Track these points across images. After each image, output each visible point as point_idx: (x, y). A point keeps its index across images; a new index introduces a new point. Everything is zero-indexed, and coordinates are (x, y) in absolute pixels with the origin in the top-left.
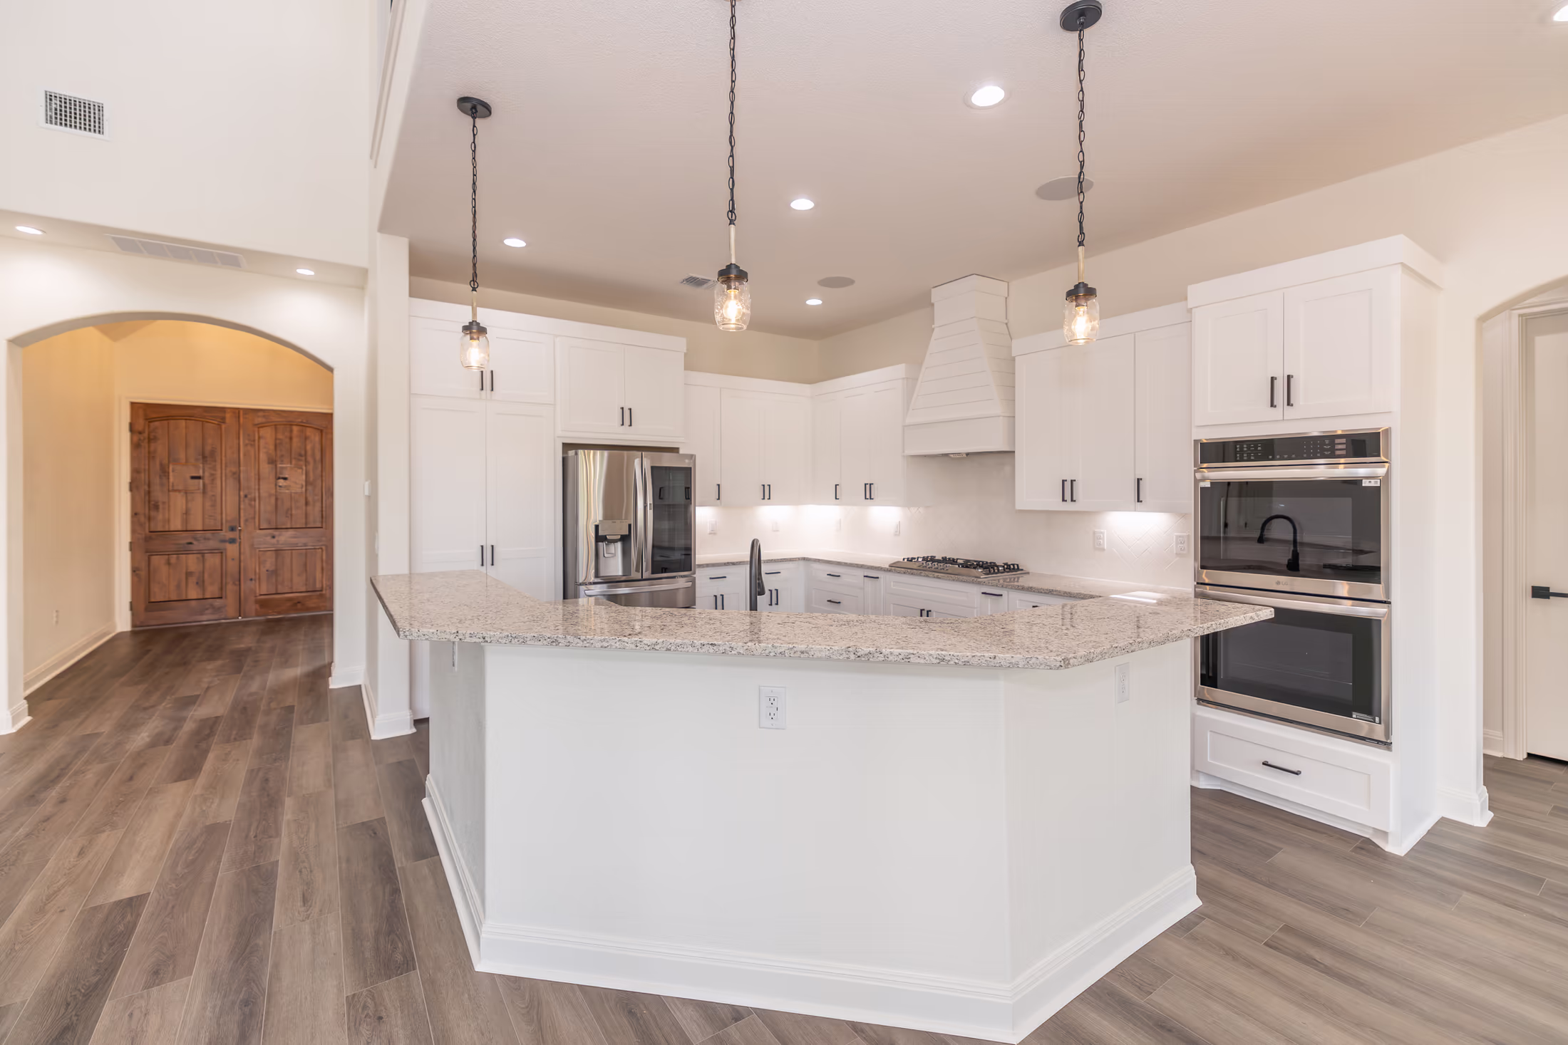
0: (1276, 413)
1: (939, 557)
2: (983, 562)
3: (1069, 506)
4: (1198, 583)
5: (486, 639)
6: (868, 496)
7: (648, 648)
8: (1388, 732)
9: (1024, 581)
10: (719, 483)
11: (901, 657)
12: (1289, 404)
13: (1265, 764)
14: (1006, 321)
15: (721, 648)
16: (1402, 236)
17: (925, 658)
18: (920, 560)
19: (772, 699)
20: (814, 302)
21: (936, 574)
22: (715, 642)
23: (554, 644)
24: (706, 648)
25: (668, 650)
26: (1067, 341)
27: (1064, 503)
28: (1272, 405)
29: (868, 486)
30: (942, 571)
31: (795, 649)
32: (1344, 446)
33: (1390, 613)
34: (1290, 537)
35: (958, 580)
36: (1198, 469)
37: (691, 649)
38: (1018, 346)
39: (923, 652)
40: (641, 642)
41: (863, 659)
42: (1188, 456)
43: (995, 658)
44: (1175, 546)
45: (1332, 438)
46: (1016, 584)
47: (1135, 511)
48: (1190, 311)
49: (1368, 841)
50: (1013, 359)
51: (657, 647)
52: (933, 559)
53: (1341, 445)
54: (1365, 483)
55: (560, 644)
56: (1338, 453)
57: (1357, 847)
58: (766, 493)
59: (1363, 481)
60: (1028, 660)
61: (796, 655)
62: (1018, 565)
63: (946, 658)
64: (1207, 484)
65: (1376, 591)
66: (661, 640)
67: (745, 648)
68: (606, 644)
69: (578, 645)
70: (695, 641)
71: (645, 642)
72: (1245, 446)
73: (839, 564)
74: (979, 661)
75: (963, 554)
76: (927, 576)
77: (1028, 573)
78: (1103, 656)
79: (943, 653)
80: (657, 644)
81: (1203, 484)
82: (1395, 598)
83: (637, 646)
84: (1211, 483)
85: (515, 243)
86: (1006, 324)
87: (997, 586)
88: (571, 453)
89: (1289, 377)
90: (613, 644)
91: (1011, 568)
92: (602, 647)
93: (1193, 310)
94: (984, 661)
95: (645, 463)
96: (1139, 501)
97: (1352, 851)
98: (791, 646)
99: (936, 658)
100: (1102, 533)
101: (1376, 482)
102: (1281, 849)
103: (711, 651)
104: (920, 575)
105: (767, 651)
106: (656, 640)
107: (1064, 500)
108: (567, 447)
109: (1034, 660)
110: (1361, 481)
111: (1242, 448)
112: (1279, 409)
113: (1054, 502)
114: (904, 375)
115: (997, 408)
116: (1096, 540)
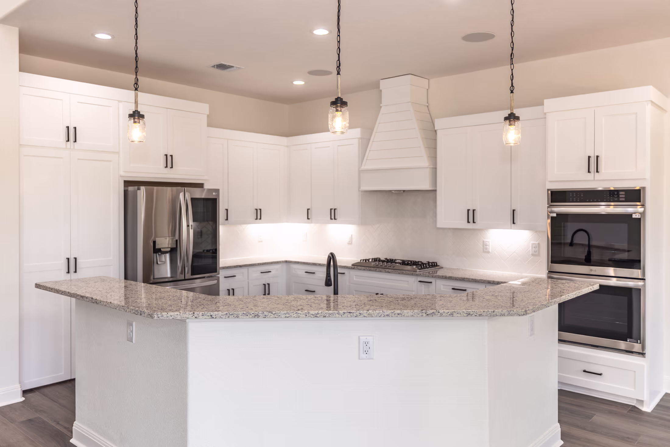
0: (590, 176)
1: (382, 259)
2: (413, 261)
3: (471, 226)
4: (549, 272)
5: (213, 316)
6: (333, 217)
7: (313, 316)
8: (643, 348)
9: (440, 273)
10: (227, 208)
11: (449, 314)
12: (597, 172)
13: (585, 371)
14: (428, 105)
15: (354, 314)
16: (651, 87)
17: (460, 314)
18: (370, 260)
19: (367, 343)
20: (299, 83)
21: (387, 270)
22: (352, 311)
23: (256, 317)
24: (346, 315)
25: (324, 317)
26: (505, 143)
27: (469, 223)
28: (589, 172)
29: (333, 211)
30: (390, 268)
31: (394, 312)
32: (624, 196)
33: (644, 286)
34: (587, 243)
35: (403, 273)
36: (550, 206)
37: (337, 315)
38: (439, 124)
39: (459, 311)
40: (309, 313)
41: (430, 316)
42: (544, 199)
43: (494, 312)
44: (531, 250)
45: (618, 191)
46: (435, 275)
47: (511, 229)
48: (545, 114)
49: (634, 407)
50: (436, 131)
51: (318, 316)
52: (380, 260)
53: (622, 195)
54: (635, 216)
55: (260, 317)
56: (621, 199)
57: (630, 410)
58: (258, 215)
59: (633, 215)
60: (509, 312)
61: (395, 316)
62: (436, 263)
63: (471, 313)
64: (555, 215)
65: (636, 273)
66: (320, 312)
67: (368, 313)
68: (287, 315)
69: (271, 317)
70: (340, 311)
71: (311, 313)
72: (574, 194)
73: (314, 264)
74: (487, 314)
75: (399, 256)
76: (381, 271)
77: (442, 268)
78: (538, 309)
79: (469, 310)
80: (318, 313)
81: (552, 215)
82: (648, 277)
83: (306, 316)
84: (557, 214)
85: (103, 36)
86: (427, 106)
87: (428, 276)
88: (131, 189)
89: (597, 157)
90: (292, 315)
91: (434, 265)
92: (285, 317)
93: (547, 114)
94: (488, 314)
95: (187, 196)
96: (514, 223)
97: (628, 412)
98: (393, 311)
99: (466, 313)
100: (488, 242)
101: (639, 216)
102: (595, 414)
103: (349, 316)
104: (375, 271)
105: (380, 315)
106: (317, 312)
107: (468, 222)
108: (127, 183)
109: (512, 312)
110: (632, 215)
111: (573, 195)
112: (592, 174)
113: (462, 223)
114: (359, 136)
115: (425, 162)
116: (485, 246)
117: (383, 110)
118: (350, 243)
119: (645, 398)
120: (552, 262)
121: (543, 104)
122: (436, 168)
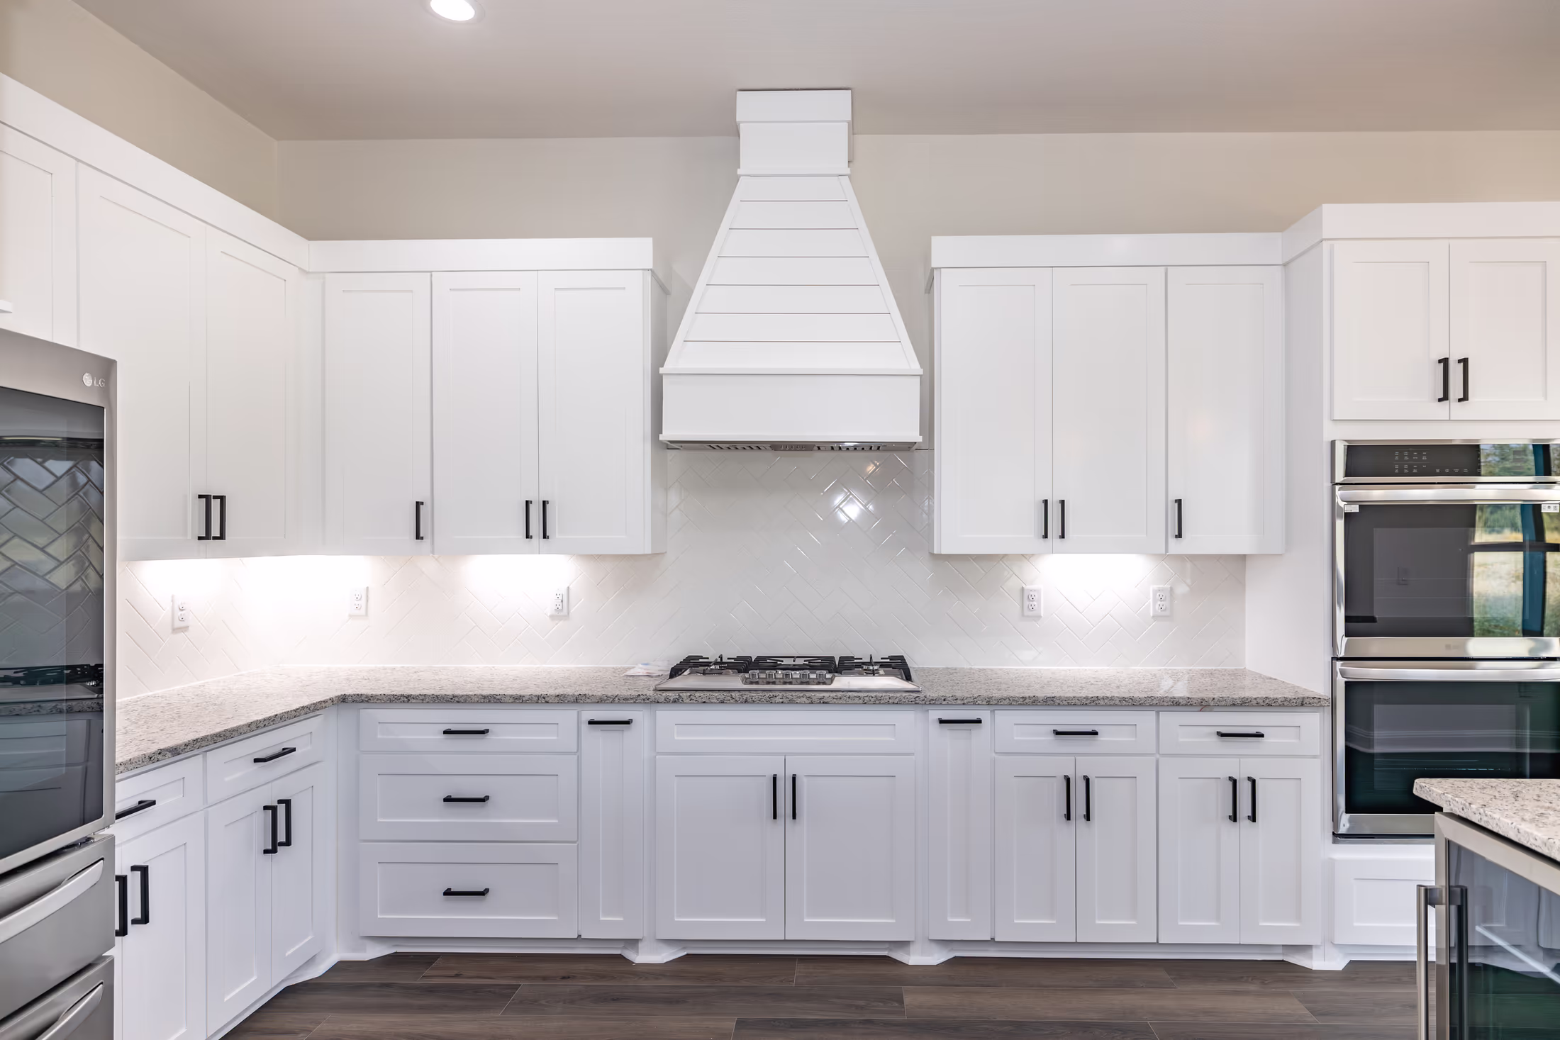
0: (1442, 410)
4: (1335, 659)
12: (1465, 396)
28: (1445, 398)
35: (877, 703)
38: (944, 251)
44: (1151, 606)
50: (932, 271)
59: (1543, 505)
62: (903, 658)
64: (1355, 509)
72: (1406, 454)
76: (791, 702)
81: (1350, 510)
84: (1360, 507)
89: (1466, 360)
93: (1325, 243)
100: (1035, 590)
104: (770, 701)
110: (1540, 505)
111: (1402, 456)
115: (908, 360)
116: (1027, 603)
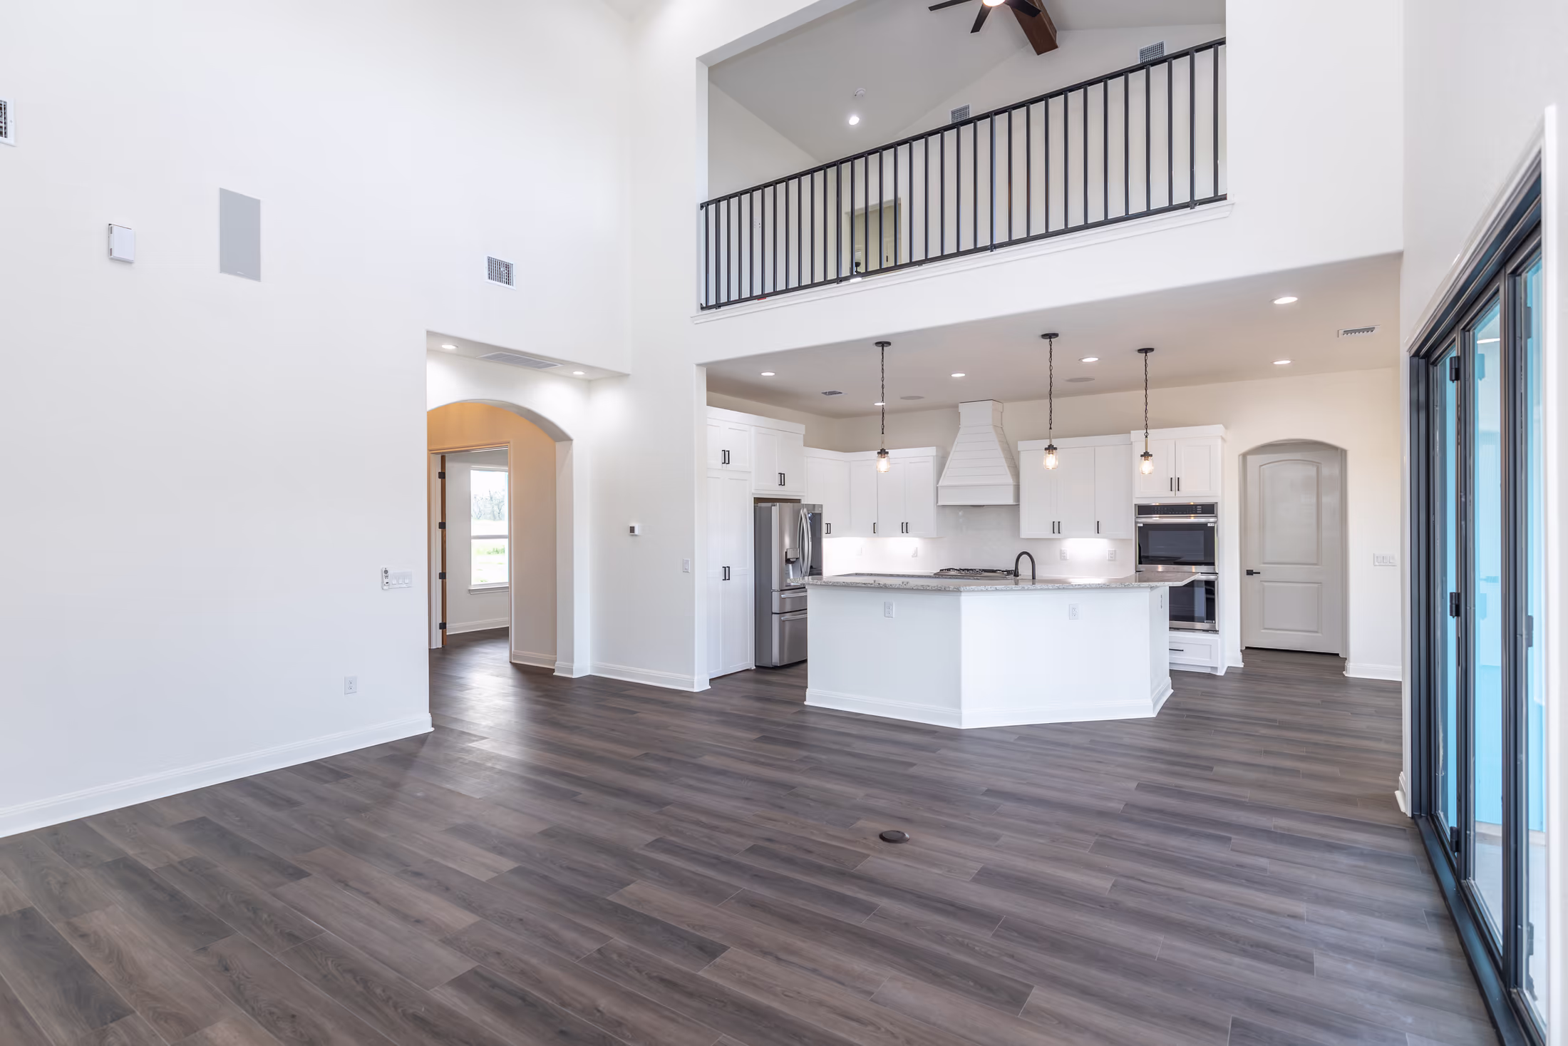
0: (1172, 494)
3: (1056, 536)
6: (904, 531)
8: (1217, 626)
16: (1221, 425)
27: (1054, 534)
29: (904, 525)
32: (1201, 509)
33: (1218, 578)
36: (1136, 519)
38: (1021, 446)
42: (1132, 511)
45: (1196, 506)
47: (1092, 538)
53: (1199, 508)
54: (1209, 525)
56: (1198, 512)
57: (1209, 676)
64: (1142, 525)
65: (1212, 569)
72: (1159, 508)
81: (1139, 525)
82: (1220, 572)
96: (1097, 533)
100: (1065, 550)
101: (1213, 525)
107: (1053, 532)
110: (1207, 524)
112: (1173, 492)
113: (1047, 533)
114: (935, 454)
115: (1010, 480)
117: (961, 431)
118: (915, 555)
119: (1219, 666)
120: (1140, 563)
121: (1130, 433)
122: (1019, 485)
